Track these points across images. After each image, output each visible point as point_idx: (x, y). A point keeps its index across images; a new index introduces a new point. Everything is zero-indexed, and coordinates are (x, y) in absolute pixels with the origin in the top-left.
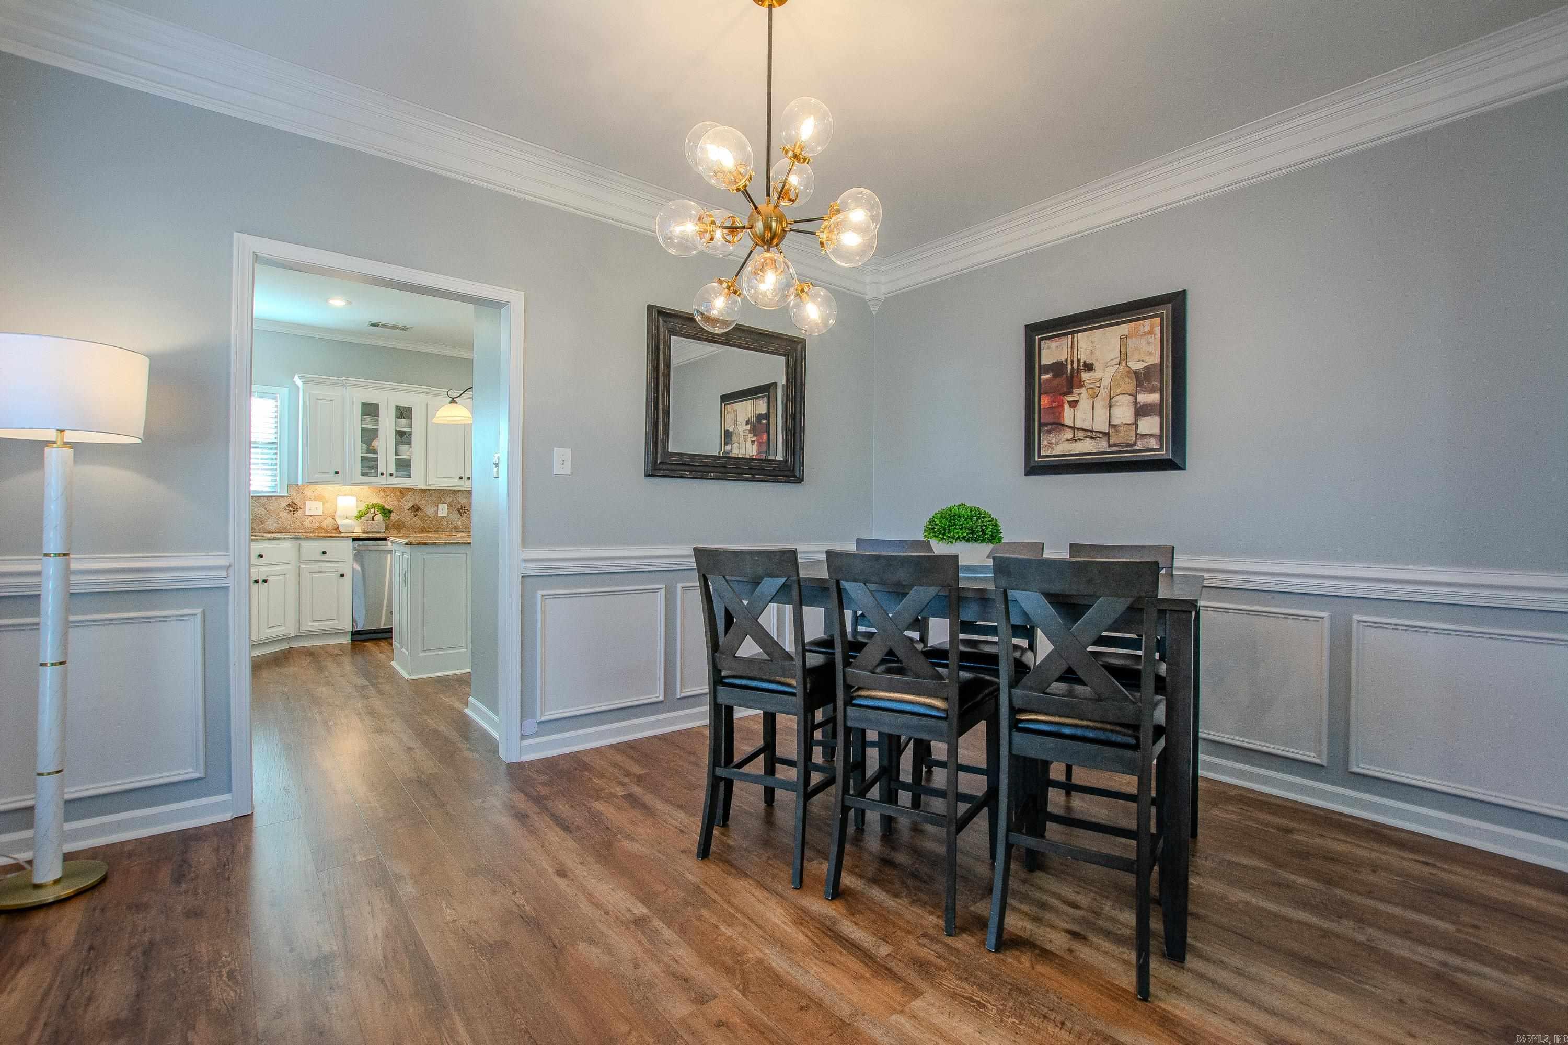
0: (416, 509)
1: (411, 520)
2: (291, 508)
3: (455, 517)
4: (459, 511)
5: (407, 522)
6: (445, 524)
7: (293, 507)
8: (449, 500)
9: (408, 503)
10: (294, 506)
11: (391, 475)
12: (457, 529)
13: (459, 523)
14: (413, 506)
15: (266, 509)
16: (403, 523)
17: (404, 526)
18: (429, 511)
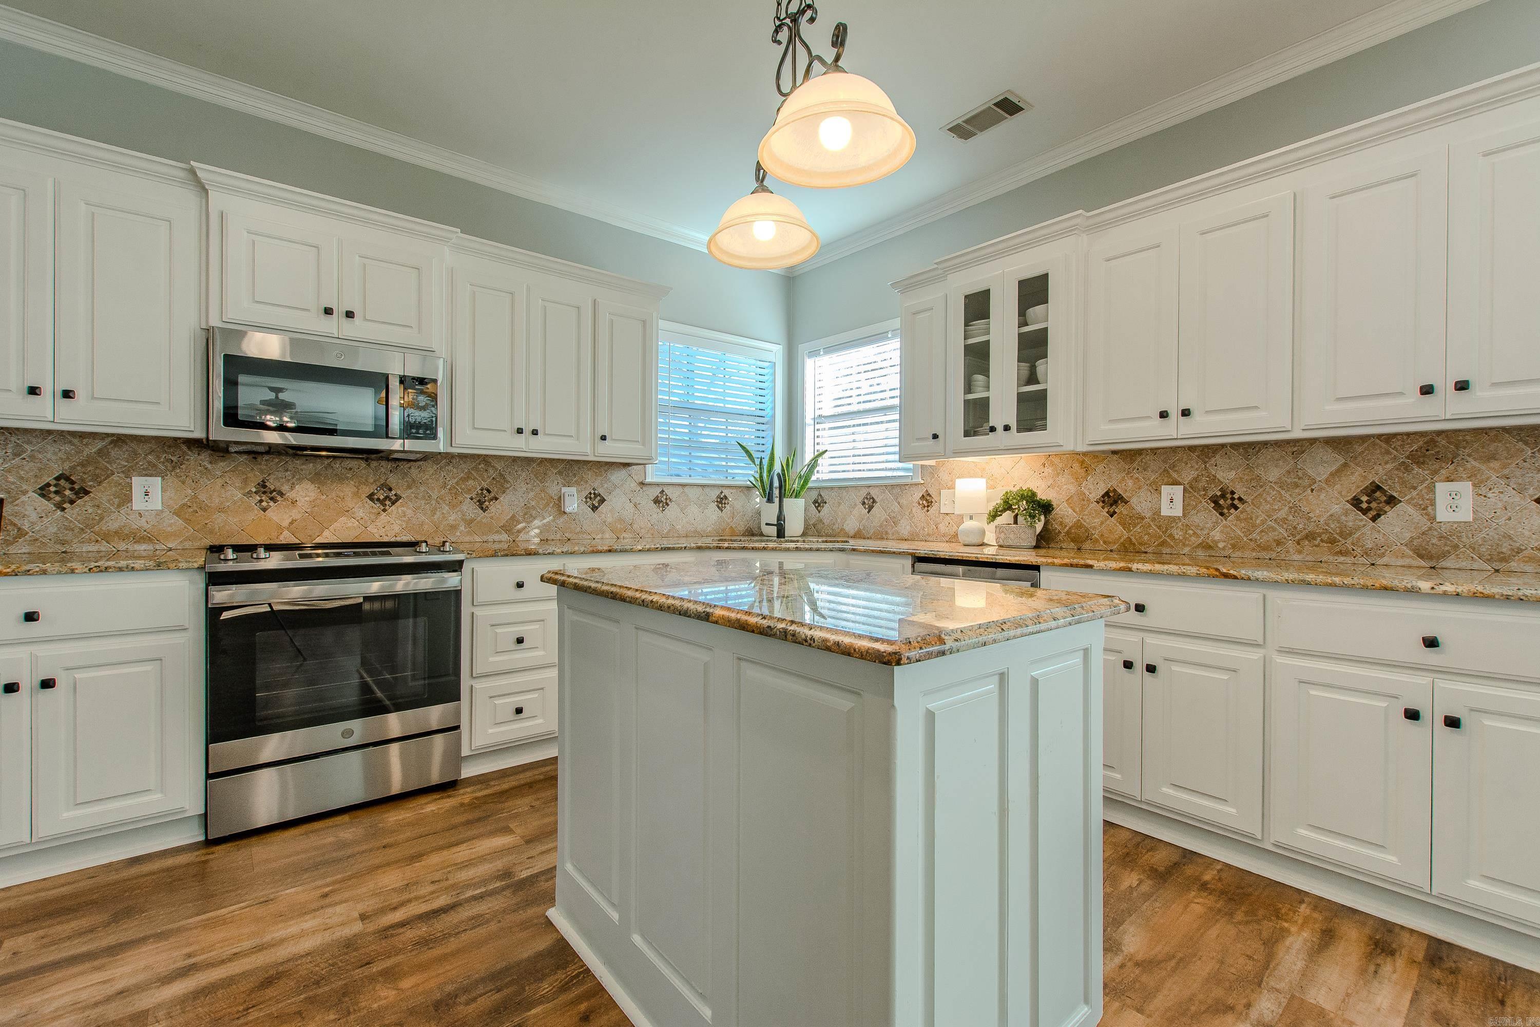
0: (1112, 500)
1: (1102, 523)
2: (924, 502)
3: (1205, 516)
4: (1216, 502)
5: (1094, 528)
6: (1178, 534)
7: (927, 501)
8: (1188, 475)
9: (1096, 488)
10: (928, 498)
11: (1007, 428)
12: (1210, 547)
13: (1217, 535)
14: (1107, 494)
15: (899, 503)
16: (1087, 530)
17: (1088, 537)
18: (1140, 502)
